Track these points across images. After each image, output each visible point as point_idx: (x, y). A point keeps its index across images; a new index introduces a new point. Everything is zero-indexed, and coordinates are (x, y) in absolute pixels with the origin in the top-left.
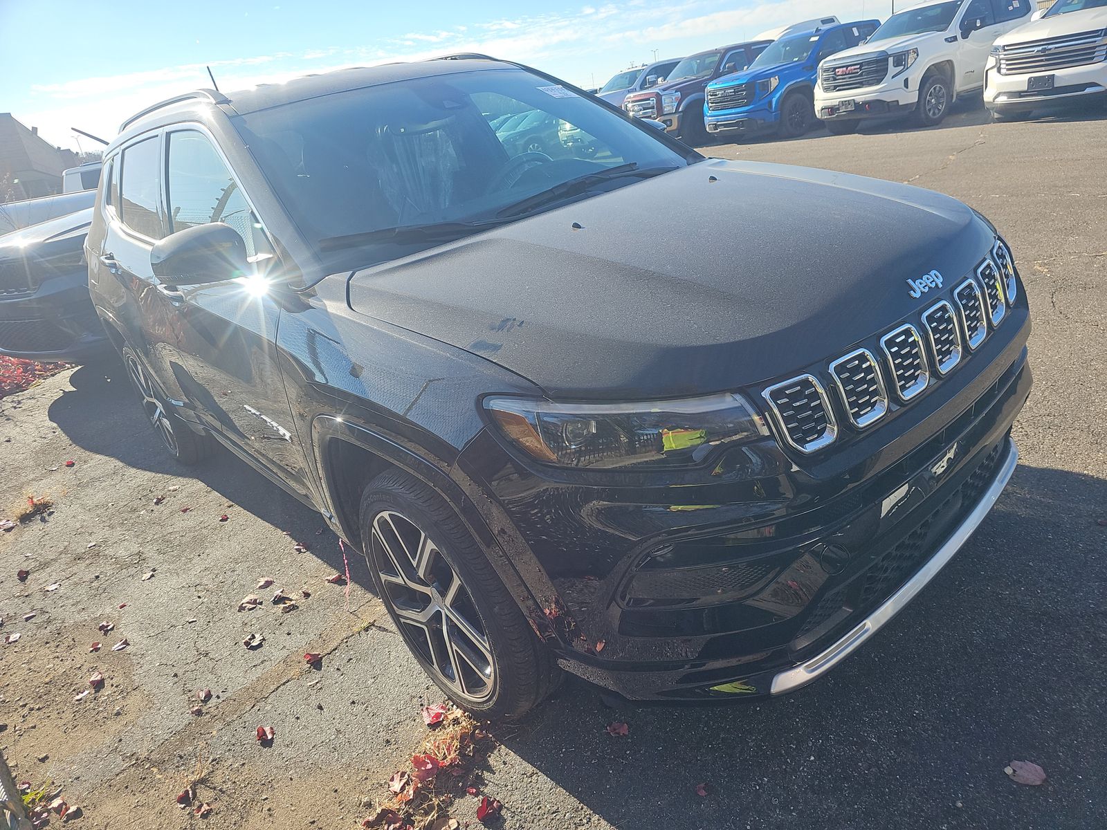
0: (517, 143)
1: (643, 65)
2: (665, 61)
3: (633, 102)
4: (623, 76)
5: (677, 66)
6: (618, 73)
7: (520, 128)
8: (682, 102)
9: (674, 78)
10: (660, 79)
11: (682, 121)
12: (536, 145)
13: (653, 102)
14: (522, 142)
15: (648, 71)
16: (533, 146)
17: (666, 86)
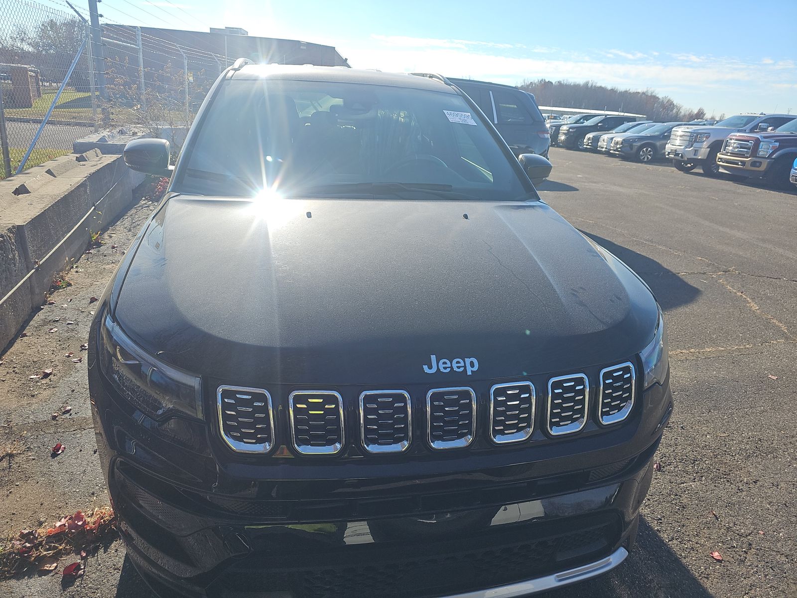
0: (635, 144)
1: (762, 114)
2: (783, 115)
3: (736, 140)
4: (740, 118)
5: (791, 122)
6: (737, 114)
7: (643, 134)
8: (777, 152)
9: (782, 131)
10: (770, 128)
11: (771, 166)
12: (649, 149)
13: (751, 144)
14: (639, 144)
15: (764, 119)
16: (647, 150)
17: (772, 135)
